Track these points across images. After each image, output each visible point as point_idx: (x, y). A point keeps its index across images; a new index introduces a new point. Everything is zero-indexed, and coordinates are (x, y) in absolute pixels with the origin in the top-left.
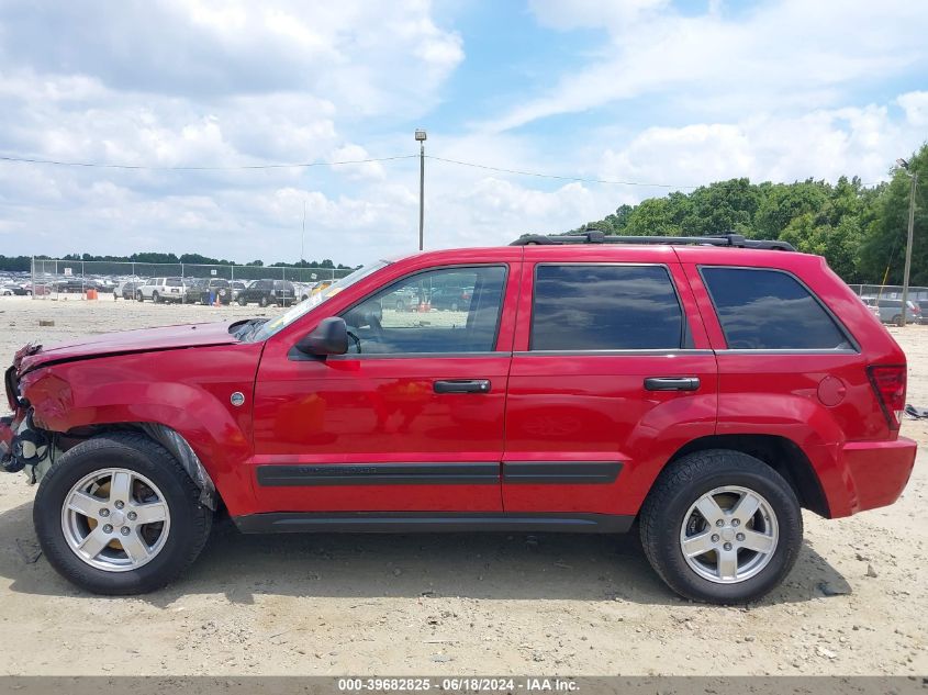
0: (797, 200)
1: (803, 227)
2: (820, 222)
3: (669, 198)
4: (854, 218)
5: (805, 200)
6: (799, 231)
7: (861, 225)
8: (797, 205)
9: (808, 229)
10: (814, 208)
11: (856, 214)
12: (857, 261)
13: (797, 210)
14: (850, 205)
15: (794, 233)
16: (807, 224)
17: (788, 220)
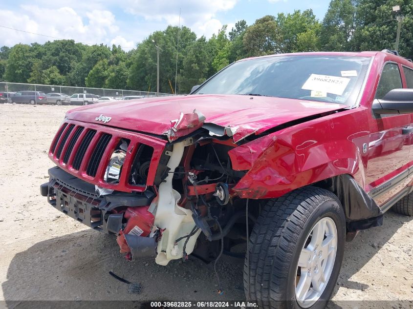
0: (100, 53)
1: (104, 65)
2: (110, 63)
3: (31, 46)
4: (124, 63)
5: (103, 53)
6: (102, 66)
7: (126, 66)
8: (100, 55)
9: (105, 66)
10: (107, 57)
11: (124, 61)
12: (128, 81)
13: (100, 57)
14: (121, 57)
15: (100, 68)
16: (105, 64)
17: (96, 62)
